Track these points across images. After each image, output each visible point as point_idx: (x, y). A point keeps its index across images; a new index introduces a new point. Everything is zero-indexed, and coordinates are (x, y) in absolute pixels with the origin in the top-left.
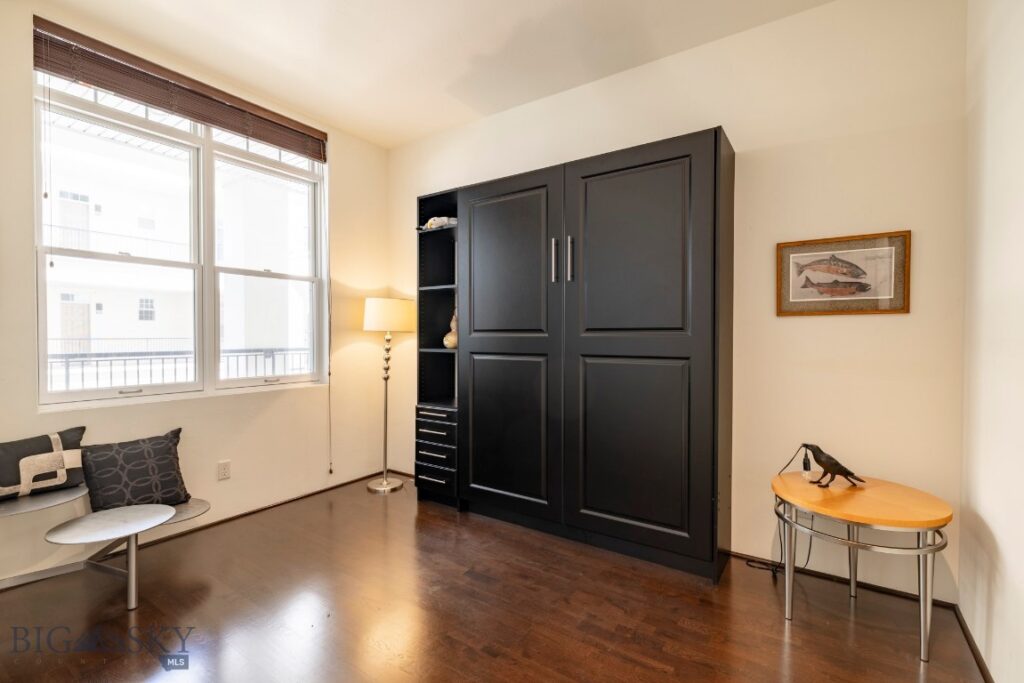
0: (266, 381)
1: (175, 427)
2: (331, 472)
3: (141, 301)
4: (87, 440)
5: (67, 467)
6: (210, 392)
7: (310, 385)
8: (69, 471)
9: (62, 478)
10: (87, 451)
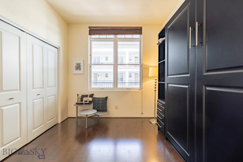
0: (127, 89)
1: (107, 96)
2: (142, 113)
3: (106, 74)
4: (94, 96)
5: (89, 100)
6: (116, 90)
7: (138, 91)
8: (89, 101)
9: (88, 102)
10: (93, 98)
